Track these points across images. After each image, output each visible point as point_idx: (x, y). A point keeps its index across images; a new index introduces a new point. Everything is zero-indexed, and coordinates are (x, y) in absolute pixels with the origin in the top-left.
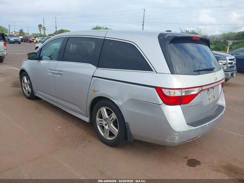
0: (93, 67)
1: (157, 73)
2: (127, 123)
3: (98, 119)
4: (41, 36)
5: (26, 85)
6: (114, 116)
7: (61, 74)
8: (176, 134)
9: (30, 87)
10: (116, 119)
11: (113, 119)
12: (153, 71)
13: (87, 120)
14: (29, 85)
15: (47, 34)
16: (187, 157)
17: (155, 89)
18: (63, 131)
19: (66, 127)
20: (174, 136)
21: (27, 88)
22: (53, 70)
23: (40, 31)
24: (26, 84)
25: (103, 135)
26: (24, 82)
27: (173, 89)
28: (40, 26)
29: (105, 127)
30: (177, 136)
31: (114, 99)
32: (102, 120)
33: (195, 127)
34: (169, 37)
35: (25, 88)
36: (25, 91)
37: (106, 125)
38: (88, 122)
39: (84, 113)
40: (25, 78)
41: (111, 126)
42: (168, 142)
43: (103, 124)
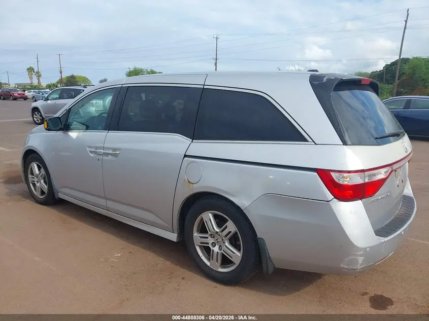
0: (184, 140)
1: (316, 144)
2: (263, 239)
3: (196, 234)
4: (33, 87)
5: (36, 180)
6: (231, 227)
7: (115, 155)
8: (360, 253)
9: (45, 182)
10: (237, 233)
11: (230, 232)
12: (307, 141)
13: (173, 237)
14: (44, 179)
15: (44, 84)
16: (366, 293)
17: (316, 174)
18: (128, 261)
19: (131, 252)
20: (356, 257)
21: (38, 185)
22: (97, 148)
23: (31, 78)
24: (37, 176)
25: (208, 263)
26: (32, 174)
27: (349, 172)
28: (30, 70)
29: (214, 249)
30: (361, 256)
31: (233, 196)
32: (207, 236)
33: (386, 237)
34: (329, 80)
35: (34, 185)
36: (35, 189)
37: (214, 245)
38: (176, 241)
39: (166, 225)
40: (35, 164)
41: (226, 246)
42: (343, 268)
43: (208, 244)
